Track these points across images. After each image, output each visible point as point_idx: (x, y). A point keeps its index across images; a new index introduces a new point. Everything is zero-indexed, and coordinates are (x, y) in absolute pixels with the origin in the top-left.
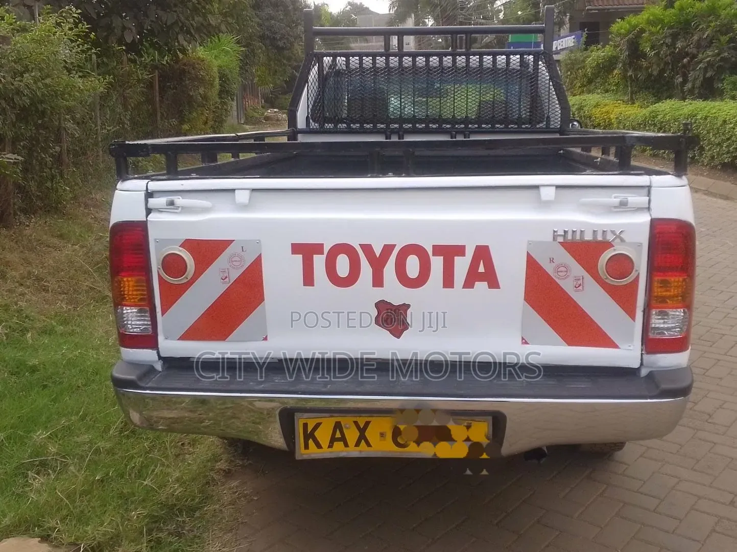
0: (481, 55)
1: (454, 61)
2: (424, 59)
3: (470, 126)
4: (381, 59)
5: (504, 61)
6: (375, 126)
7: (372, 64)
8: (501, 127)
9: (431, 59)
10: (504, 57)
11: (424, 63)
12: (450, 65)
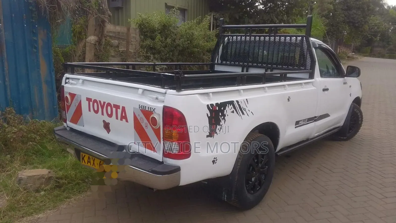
0: (280, 36)
1: (270, 39)
2: (258, 38)
3: (278, 66)
4: (248, 38)
5: (295, 39)
6: (239, 63)
7: (245, 39)
8: (291, 68)
9: (266, 38)
10: (295, 37)
11: (263, 40)
12: (273, 40)
